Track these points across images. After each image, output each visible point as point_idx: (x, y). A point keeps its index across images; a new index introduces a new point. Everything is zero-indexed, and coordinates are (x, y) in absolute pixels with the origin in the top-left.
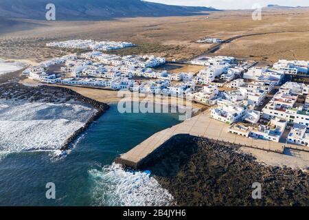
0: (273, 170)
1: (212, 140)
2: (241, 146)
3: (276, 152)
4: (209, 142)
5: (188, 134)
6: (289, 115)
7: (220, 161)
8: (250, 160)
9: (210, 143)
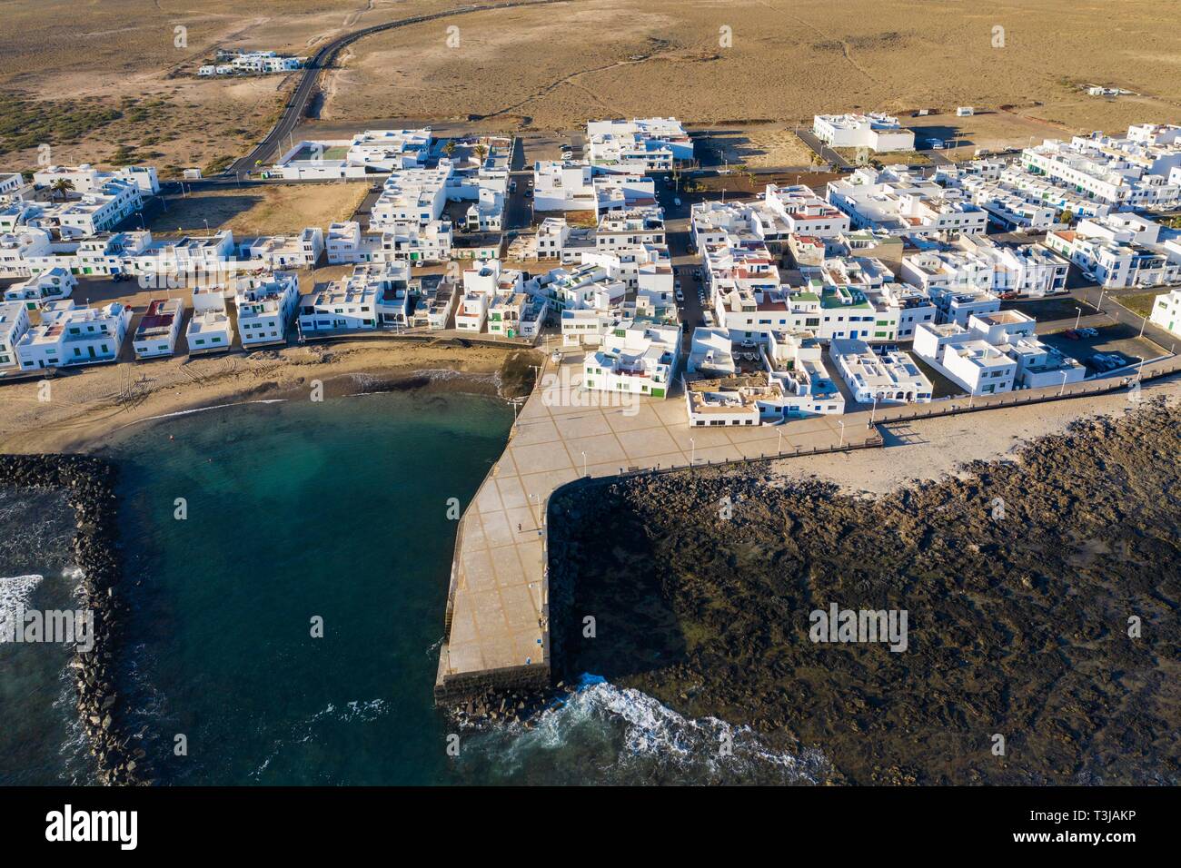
0: (904, 502)
1: (674, 470)
2: (768, 460)
3: (868, 446)
4: (671, 482)
5: (588, 479)
6: (803, 318)
7: (760, 535)
8: (826, 497)
9: (679, 486)
